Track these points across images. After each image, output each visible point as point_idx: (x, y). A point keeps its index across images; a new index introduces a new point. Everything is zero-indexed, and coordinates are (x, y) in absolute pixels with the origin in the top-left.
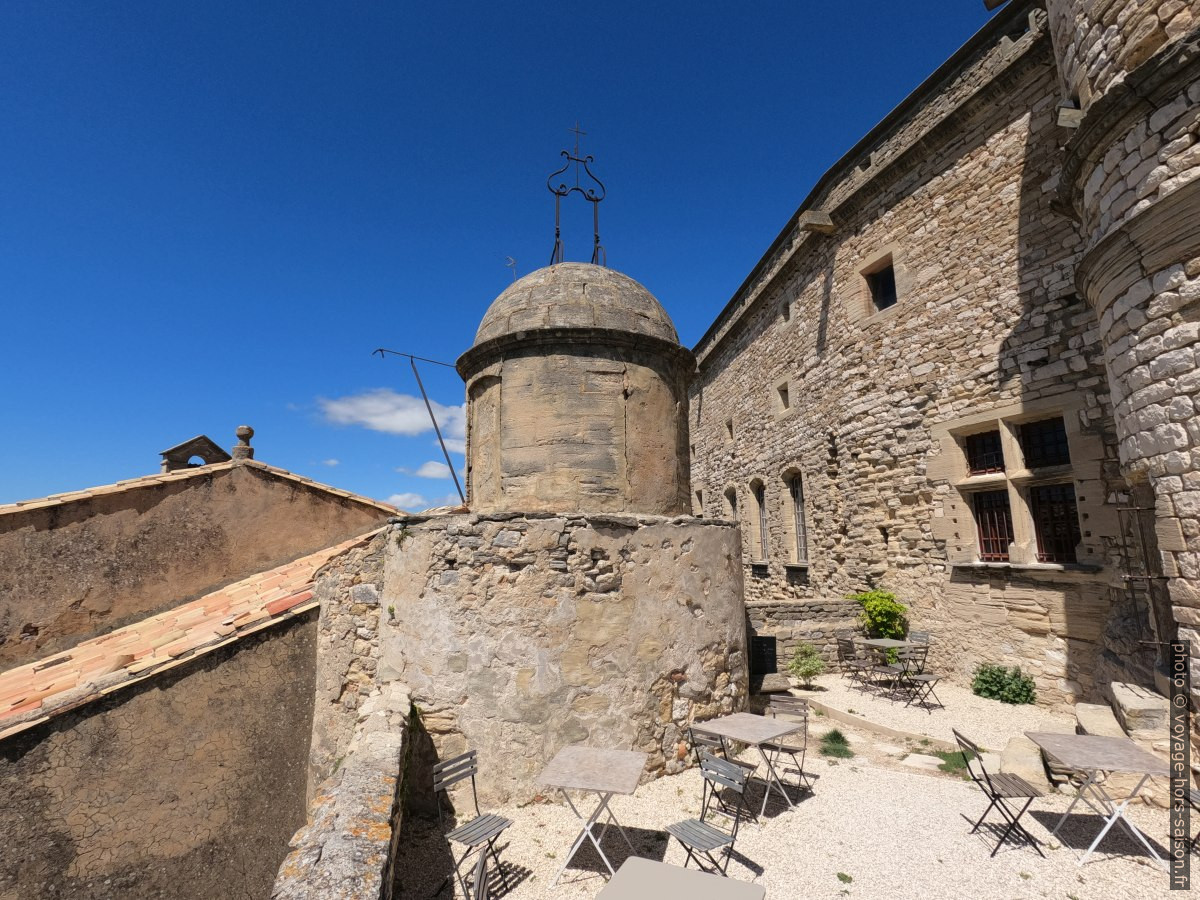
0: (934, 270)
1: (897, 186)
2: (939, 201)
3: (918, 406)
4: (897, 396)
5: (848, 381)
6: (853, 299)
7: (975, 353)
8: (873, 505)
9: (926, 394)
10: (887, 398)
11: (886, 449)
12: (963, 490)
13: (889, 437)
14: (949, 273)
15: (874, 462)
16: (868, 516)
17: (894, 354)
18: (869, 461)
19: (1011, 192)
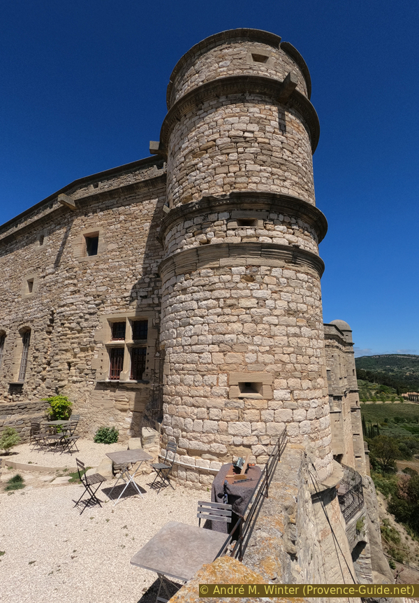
0: (114, 246)
1: (107, 203)
2: (122, 217)
3: (97, 305)
4: (89, 299)
5: (67, 286)
6: (77, 247)
7: (123, 287)
8: (66, 351)
9: (101, 300)
10: (84, 298)
11: (78, 323)
12: (107, 346)
13: (81, 317)
14: (120, 249)
15: (71, 329)
16: (63, 356)
17: (91, 278)
18: (69, 328)
19: (147, 225)
